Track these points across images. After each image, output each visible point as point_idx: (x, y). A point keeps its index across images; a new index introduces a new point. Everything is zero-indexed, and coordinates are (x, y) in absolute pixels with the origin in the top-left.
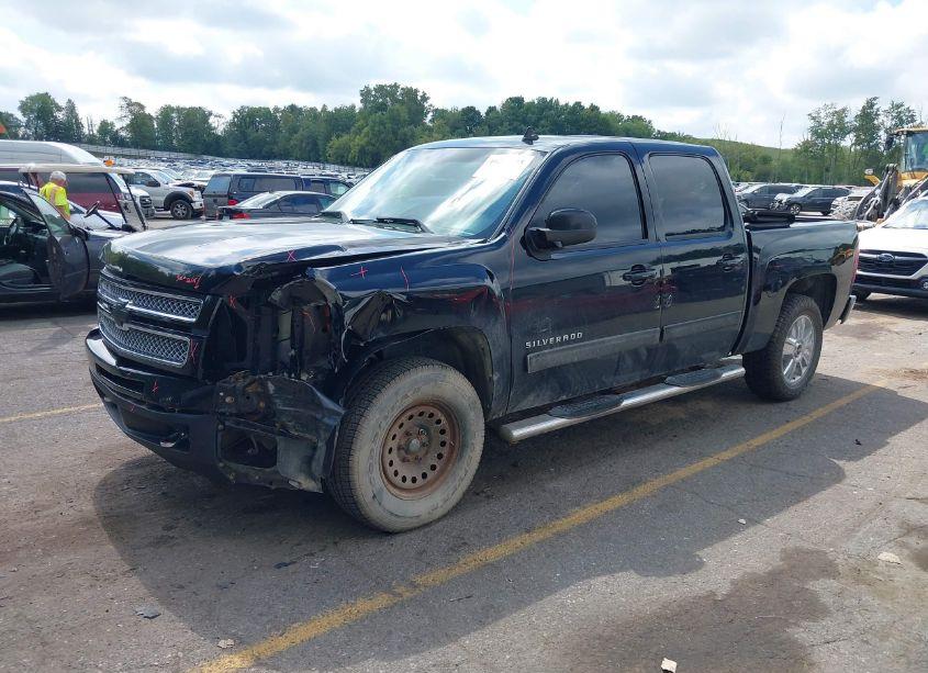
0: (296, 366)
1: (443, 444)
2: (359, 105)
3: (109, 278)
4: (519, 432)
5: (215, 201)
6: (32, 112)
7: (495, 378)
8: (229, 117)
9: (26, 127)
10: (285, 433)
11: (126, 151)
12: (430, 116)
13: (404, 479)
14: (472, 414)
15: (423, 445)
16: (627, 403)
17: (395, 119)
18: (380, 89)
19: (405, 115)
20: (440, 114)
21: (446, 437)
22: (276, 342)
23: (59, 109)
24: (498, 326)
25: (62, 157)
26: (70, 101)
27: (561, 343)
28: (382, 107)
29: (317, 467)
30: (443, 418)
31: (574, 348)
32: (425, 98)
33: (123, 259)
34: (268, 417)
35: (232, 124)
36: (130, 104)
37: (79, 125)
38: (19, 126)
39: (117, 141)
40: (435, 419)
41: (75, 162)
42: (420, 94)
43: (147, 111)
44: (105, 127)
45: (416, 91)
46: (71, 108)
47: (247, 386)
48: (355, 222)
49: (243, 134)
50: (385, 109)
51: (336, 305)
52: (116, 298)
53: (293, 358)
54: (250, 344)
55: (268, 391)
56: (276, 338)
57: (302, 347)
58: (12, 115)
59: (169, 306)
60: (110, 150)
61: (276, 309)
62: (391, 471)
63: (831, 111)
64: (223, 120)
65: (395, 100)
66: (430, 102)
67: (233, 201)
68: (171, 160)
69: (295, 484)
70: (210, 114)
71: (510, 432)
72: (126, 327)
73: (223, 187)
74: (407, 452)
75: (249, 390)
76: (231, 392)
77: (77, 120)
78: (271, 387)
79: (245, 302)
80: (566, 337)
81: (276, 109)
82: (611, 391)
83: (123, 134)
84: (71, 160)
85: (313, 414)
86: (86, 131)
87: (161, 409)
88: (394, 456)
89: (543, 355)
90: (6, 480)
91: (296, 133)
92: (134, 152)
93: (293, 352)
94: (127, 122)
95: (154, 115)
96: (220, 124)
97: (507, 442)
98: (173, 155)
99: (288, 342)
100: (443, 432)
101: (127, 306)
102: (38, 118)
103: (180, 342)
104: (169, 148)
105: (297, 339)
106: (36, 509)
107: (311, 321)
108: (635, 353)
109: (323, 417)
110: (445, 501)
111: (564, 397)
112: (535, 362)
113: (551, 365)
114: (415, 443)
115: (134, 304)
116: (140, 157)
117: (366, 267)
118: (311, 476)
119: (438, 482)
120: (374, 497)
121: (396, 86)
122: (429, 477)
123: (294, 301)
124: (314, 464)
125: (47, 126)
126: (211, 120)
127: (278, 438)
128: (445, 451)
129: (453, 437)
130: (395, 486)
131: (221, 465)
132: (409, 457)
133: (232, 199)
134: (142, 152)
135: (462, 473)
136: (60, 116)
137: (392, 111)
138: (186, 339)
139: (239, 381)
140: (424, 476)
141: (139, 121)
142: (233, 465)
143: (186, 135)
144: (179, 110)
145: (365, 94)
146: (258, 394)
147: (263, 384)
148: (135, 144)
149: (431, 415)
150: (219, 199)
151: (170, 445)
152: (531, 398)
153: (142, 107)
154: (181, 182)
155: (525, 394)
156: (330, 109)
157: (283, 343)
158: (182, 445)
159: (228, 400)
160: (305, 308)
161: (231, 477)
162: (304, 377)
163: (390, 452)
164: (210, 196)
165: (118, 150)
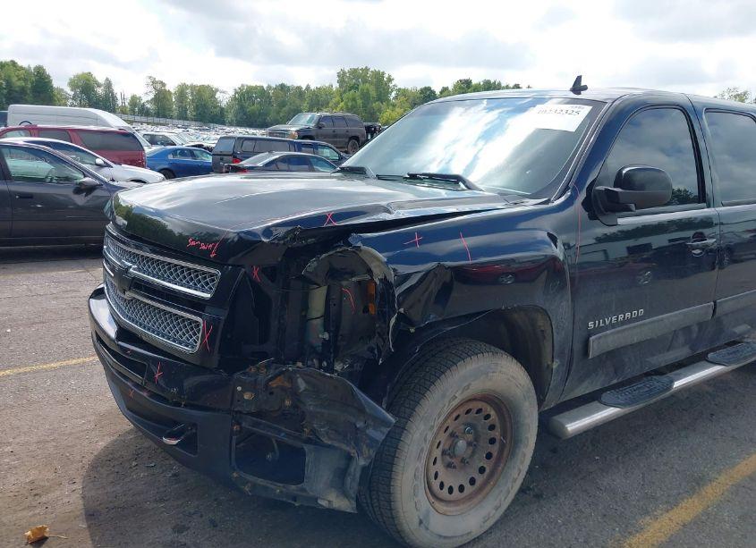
0: (329, 352)
1: (492, 441)
2: (336, 85)
3: (112, 236)
4: (574, 426)
5: (222, 159)
6: (78, 87)
7: (555, 366)
8: (232, 93)
9: (73, 99)
10: (315, 441)
11: (150, 119)
12: (393, 94)
13: (451, 490)
14: (527, 404)
15: (469, 444)
16: (677, 384)
17: (365, 96)
18: (354, 72)
19: (373, 93)
20: (403, 93)
21: (497, 434)
22: (305, 320)
23: (99, 86)
24: (564, 303)
25: (97, 120)
26: (107, 79)
27: (624, 322)
28: (355, 87)
29: (352, 483)
30: (493, 413)
31: (634, 327)
32: (390, 80)
33: (129, 213)
34: (295, 418)
35: (234, 99)
36: (154, 82)
37: (114, 98)
38: (67, 99)
39: (144, 112)
40: (484, 414)
41: (109, 126)
42: (386, 76)
43: (167, 88)
44: (135, 101)
45: (383, 73)
46: (109, 85)
47: (270, 380)
48: (379, 177)
49: (242, 108)
50: (357, 88)
51: (385, 280)
52: (120, 260)
53: (325, 343)
54: (274, 324)
55: (298, 388)
56: (305, 316)
57: (338, 328)
58: (62, 90)
59: (171, 274)
60: (138, 118)
61: (308, 282)
62: (436, 484)
63: (734, 94)
64: (227, 96)
65: (365, 81)
66: (393, 83)
67: (237, 159)
68: (185, 127)
69: (323, 503)
70: (217, 90)
71: (563, 427)
72: (129, 295)
73: (228, 147)
74: (453, 455)
75: (274, 384)
76: (253, 387)
77: (113, 94)
78: (302, 385)
79: (271, 272)
80: (628, 315)
81: (269, 87)
82: (659, 372)
83: (149, 106)
84: (105, 123)
85: (353, 420)
86: (119, 103)
87: (164, 400)
88: (440, 467)
89: (606, 336)
90: (9, 449)
91: (284, 106)
92: (157, 120)
93: (326, 336)
94: (152, 96)
95: (173, 91)
96: (224, 98)
97: (559, 438)
98: (186, 123)
99: (319, 322)
100: (492, 427)
101: (131, 270)
102: (82, 92)
103: (191, 322)
104: (183, 116)
105: (332, 321)
106: (35, 491)
107: (351, 299)
108: (687, 330)
109: (367, 427)
110: (497, 508)
111: (615, 381)
112: (597, 346)
113: (612, 347)
114: (461, 444)
115: (139, 270)
116: (161, 124)
117: (420, 232)
118: (345, 494)
119: (489, 487)
120: (421, 522)
121: (367, 69)
122: (478, 483)
123: (334, 274)
124: (349, 480)
125: (89, 99)
126: (218, 95)
127: (306, 448)
128: (495, 449)
129: (504, 434)
130: (441, 500)
131: (235, 475)
132: (455, 461)
133: (236, 158)
134: (162, 120)
135: (514, 473)
136: (100, 91)
137: (362, 90)
138: (199, 319)
139: (261, 372)
140: (472, 481)
141: (161, 96)
142: (250, 478)
143: (197, 108)
144: (193, 87)
145: (342, 76)
146: (283, 389)
147: (291, 379)
148: (158, 115)
149: (479, 411)
150: (225, 157)
151: (174, 442)
152: (586, 384)
153: (163, 84)
154: (193, 144)
155: (581, 380)
156: (313, 87)
157: (315, 322)
158: (189, 443)
159: (247, 396)
160: (344, 283)
161: (247, 489)
162: (338, 367)
163: (434, 463)
164: (218, 155)
165: (144, 119)
